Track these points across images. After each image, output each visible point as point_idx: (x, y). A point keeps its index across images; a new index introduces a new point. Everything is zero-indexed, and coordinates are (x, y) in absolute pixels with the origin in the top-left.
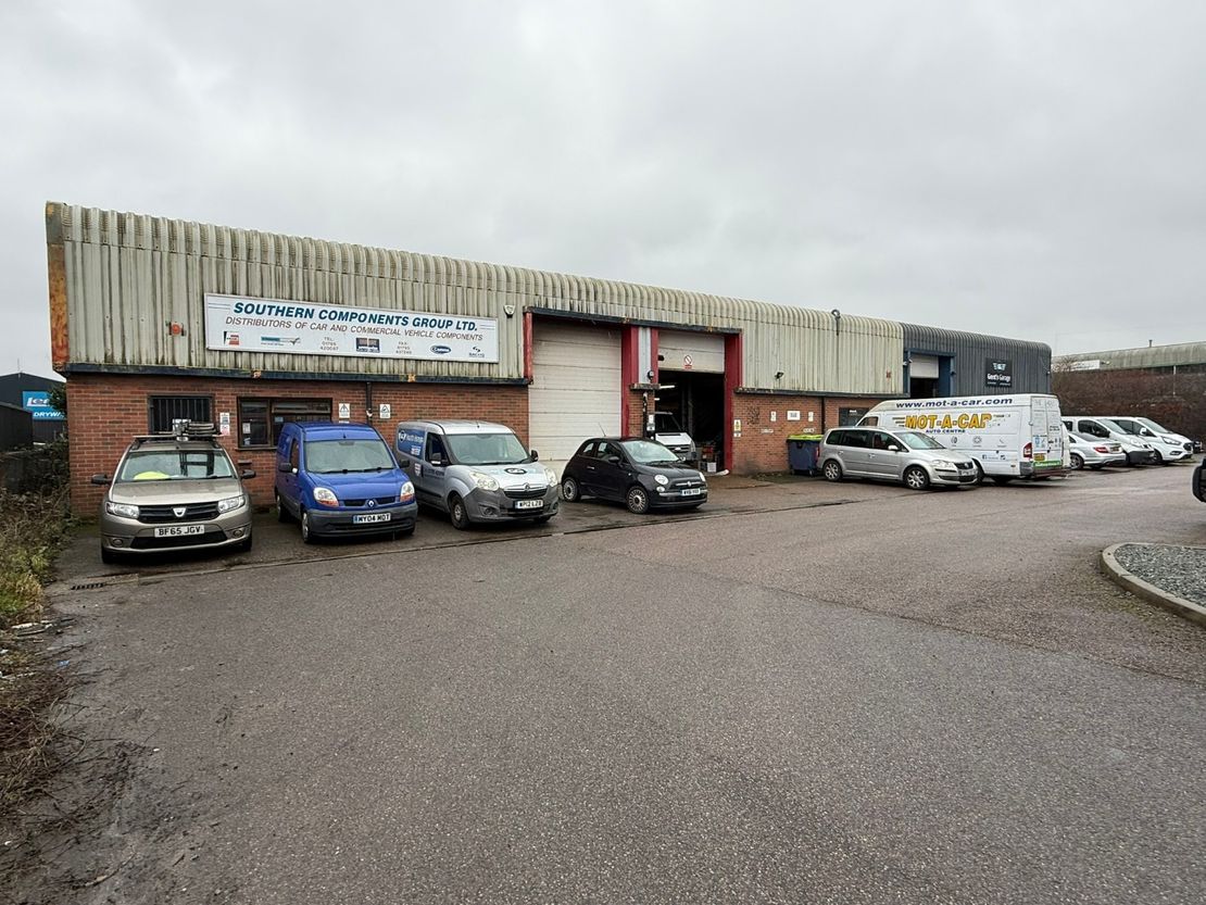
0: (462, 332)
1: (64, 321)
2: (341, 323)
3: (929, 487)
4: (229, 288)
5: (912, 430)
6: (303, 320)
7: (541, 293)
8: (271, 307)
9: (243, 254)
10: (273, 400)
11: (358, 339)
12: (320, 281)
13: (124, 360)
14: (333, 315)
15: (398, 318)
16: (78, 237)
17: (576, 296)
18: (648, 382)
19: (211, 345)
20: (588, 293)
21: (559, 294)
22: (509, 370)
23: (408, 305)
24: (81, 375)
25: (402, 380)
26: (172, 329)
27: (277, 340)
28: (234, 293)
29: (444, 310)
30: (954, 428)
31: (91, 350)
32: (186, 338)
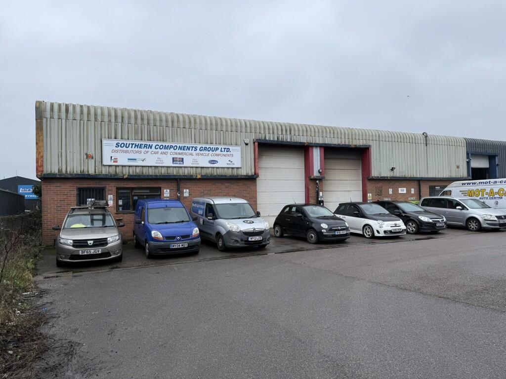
0: (223, 153)
1: (41, 154)
2: (165, 151)
3: (481, 229)
4: (113, 136)
5: (471, 198)
6: (147, 150)
7: (262, 132)
8: (132, 144)
9: (120, 119)
10: (132, 189)
11: (173, 158)
12: (155, 131)
13: (66, 171)
14: (161, 147)
15: (192, 147)
16: (48, 116)
17: (280, 133)
18: (319, 175)
19: (105, 163)
20: (286, 131)
21: (271, 132)
22: (247, 170)
23: (197, 140)
24: (47, 179)
25: (194, 177)
26: (88, 156)
27: (135, 159)
28: (115, 138)
29: (214, 143)
30: (496, 196)
31: (52, 168)
32: (93, 160)
